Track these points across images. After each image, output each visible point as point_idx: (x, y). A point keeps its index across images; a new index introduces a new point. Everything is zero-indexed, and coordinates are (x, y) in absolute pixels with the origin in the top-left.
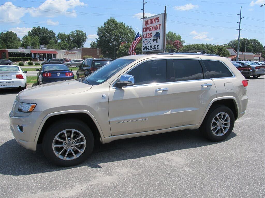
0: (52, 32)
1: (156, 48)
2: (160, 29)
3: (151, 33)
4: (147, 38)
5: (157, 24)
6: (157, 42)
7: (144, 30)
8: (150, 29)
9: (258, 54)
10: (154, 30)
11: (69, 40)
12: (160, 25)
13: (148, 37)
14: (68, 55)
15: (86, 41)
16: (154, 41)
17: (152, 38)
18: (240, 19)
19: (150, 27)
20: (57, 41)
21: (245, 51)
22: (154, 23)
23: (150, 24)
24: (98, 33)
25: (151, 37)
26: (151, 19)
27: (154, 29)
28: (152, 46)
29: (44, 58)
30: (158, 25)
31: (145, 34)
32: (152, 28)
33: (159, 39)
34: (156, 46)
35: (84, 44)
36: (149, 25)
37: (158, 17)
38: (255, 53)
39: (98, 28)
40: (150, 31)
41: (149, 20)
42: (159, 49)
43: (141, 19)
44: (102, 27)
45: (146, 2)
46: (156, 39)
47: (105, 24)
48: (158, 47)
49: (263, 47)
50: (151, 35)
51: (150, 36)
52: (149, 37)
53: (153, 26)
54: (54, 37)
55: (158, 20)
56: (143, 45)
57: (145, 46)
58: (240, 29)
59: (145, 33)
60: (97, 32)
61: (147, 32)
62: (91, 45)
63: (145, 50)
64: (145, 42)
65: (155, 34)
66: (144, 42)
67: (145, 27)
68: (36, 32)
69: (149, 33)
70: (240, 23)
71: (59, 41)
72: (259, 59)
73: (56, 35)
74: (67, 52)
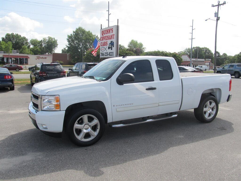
0: (24, 38)
1: (111, 54)
3: (107, 42)
4: (104, 46)
6: (111, 49)
7: (101, 39)
8: (106, 38)
10: (109, 39)
11: (41, 45)
12: (114, 35)
13: (105, 45)
14: (39, 59)
15: (57, 47)
16: (109, 48)
18: (192, 30)
19: (106, 36)
20: (30, 46)
22: (109, 33)
25: (107, 45)
26: (107, 30)
28: (108, 53)
30: (112, 35)
31: (102, 42)
33: (113, 47)
34: (111, 52)
35: (55, 50)
37: (112, 28)
38: (206, 59)
39: (68, 36)
42: (113, 55)
44: (71, 35)
46: (111, 46)
48: (112, 54)
49: (214, 54)
50: (107, 43)
51: (106, 44)
53: (108, 36)
54: (27, 43)
55: (112, 30)
56: (101, 52)
57: (102, 53)
58: (192, 39)
61: (104, 41)
63: (102, 56)
64: (102, 49)
65: (110, 43)
67: (102, 36)
70: (192, 33)
71: (32, 47)
72: (209, 64)
73: (29, 41)
74: (38, 57)
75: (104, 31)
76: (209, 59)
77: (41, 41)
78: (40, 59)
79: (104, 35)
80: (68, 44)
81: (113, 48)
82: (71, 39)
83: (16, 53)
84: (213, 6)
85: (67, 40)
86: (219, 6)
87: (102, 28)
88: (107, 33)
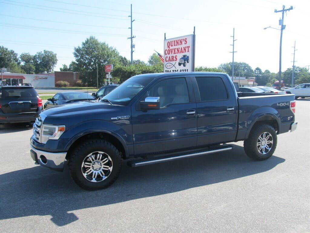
2: (188, 51)
3: (176, 56)
4: (170, 61)
5: (183, 45)
6: (184, 66)
7: (167, 52)
8: (175, 51)
9: (252, 79)
10: (180, 53)
11: (35, 62)
12: (188, 47)
13: (172, 61)
14: (37, 80)
15: (56, 64)
16: (180, 64)
17: (178, 61)
18: (234, 41)
19: (174, 49)
21: (239, 76)
22: (180, 45)
23: (175, 45)
24: (75, 54)
25: (175, 60)
26: (177, 41)
27: (181, 51)
28: (178, 70)
30: (186, 47)
31: (167, 57)
32: (178, 51)
33: (188, 62)
34: (183, 70)
35: (54, 67)
36: (174, 47)
37: (186, 39)
38: (249, 78)
39: (75, 48)
40: (174, 53)
41: (173, 41)
43: (128, 38)
44: (79, 47)
45: (134, 20)
46: (183, 62)
47: (83, 44)
49: (254, 71)
50: (176, 58)
51: (174, 59)
52: (174, 61)
53: (179, 48)
55: (186, 41)
56: (165, 69)
57: (168, 71)
58: (233, 52)
59: (168, 56)
60: (73, 53)
61: (171, 55)
62: (61, 68)
64: (168, 66)
65: (181, 58)
66: (166, 66)
67: (168, 49)
69: (173, 56)
70: (233, 45)
71: (23, 63)
72: (254, 84)
73: (18, 57)
74: (36, 77)
75: (171, 42)
77: (35, 57)
78: (39, 79)
79: (171, 48)
80: (76, 60)
81: (187, 64)
82: (79, 53)
83: (6, 72)
84: (276, 11)
86: (285, 12)
87: (166, 39)
88: (176, 45)
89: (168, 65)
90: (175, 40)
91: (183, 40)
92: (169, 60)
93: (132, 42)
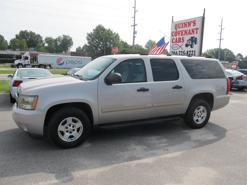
0: (39, 36)
1: (191, 54)
2: (197, 33)
3: (184, 38)
4: (177, 42)
5: (192, 27)
6: (192, 47)
7: (174, 34)
8: (182, 33)
9: (235, 63)
10: (188, 34)
11: (56, 44)
12: (197, 29)
13: (179, 42)
15: (72, 46)
16: (187, 46)
17: (185, 42)
18: (221, 30)
19: (182, 31)
20: (44, 44)
21: (225, 60)
22: (188, 27)
23: (182, 27)
24: (87, 38)
25: (182, 42)
26: (185, 23)
27: (188, 33)
28: (184, 51)
29: (34, 61)
30: (194, 29)
31: (174, 39)
32: (186, 32)
33: (196, 44)
34: (190, 51)
35: (71, 48)
36: (181, 29)
37: (195, 21)
38: (233, 62)
39: (88, 33)
40: (182, 35)
44: (91, 33)
45: (137, 11)
46: (190, 44)
47: (94, 30)
48: (193, 53)
49: (236, 56)
50: (183, 40)
51: (181, 40)
52: (181, 42)
53: (187, 30)
54: (41, 41)
55: (195, 24)
56: (171, 50)
57: (174, 52)
58: (221, 39)
59: (175, 37)
61: (178, 37)
62: (77, 49)
65: (189, 39)
66: (172, 47)
67: (175, 31)
68: (23, 35)
69: (180, 38)
70: (221, 34)
71: (46, 45)
72: (237, 67)
73: (43, 39)
75: (179, 24)
76: (236, 62)
77: (56, 40)
79: (178, 30)
80: (88, 43)
81: (195, 46)
82: (90, 37)
83: (33, 51)
85: (86, 38)
87: (174, 21)
88: (184, 26)
89: (175, 46)
90: (184, 22)
91: (192, 22)
92: (175, 41)
93: (134, 29)
